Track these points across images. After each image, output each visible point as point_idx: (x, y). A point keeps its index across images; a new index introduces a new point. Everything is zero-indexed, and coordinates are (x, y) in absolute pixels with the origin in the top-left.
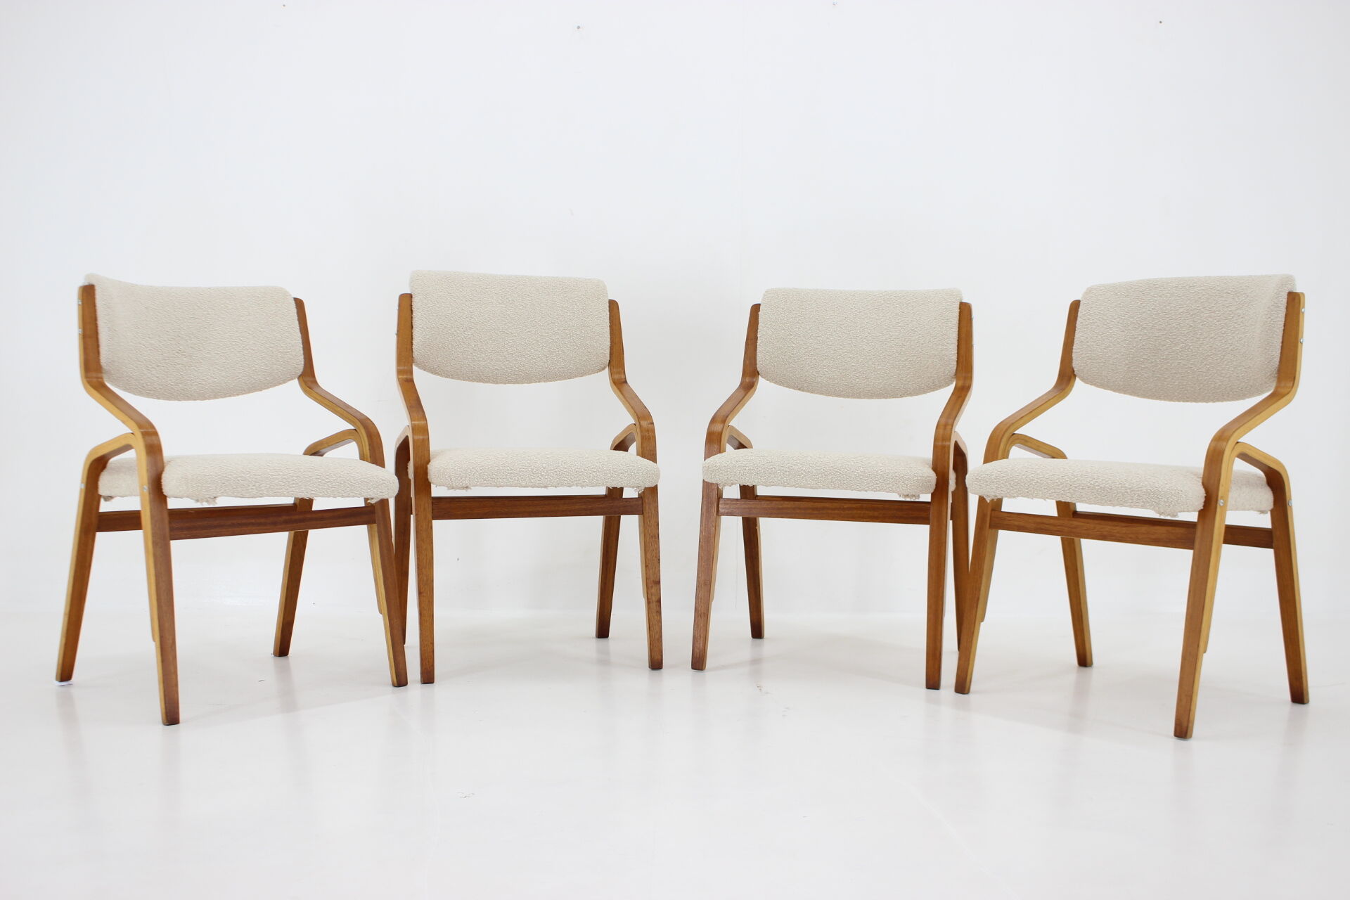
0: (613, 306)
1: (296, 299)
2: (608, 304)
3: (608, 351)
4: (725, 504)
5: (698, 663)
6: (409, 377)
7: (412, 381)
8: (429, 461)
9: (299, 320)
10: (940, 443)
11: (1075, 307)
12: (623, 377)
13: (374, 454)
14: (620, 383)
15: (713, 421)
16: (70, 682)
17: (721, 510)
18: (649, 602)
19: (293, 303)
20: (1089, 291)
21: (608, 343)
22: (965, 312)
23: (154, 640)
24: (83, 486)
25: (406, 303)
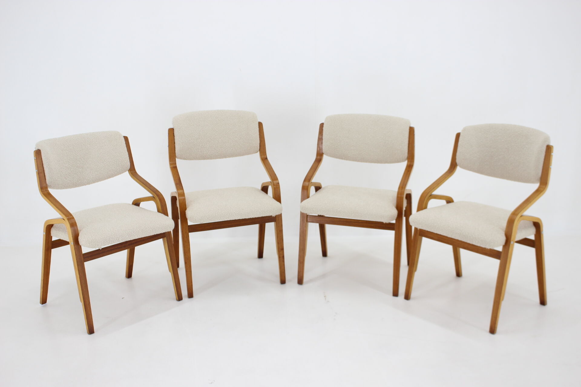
0: (260, 124)
1: (124, 137)
2: (258, 125)
3: (259, 145)
4: (310, 218)
5: (300, 281)
6: (175, 166)
7: (176, 167)
8: (186, 209)
9: (127, 146)
10: (399, 196)
11: (458, 135)
12: (266, 157)
13: (162, 210)
14: (265, 159)
15: (305, 181)
16: (46, 304)
17: (308, 220)
18: (279, 257)
19: (123, 139)
20: (464, 130)
21: (259, 142)
22: (412, 131)
23: (81, 302)
24: (45, 233)
25: (171, 132)
